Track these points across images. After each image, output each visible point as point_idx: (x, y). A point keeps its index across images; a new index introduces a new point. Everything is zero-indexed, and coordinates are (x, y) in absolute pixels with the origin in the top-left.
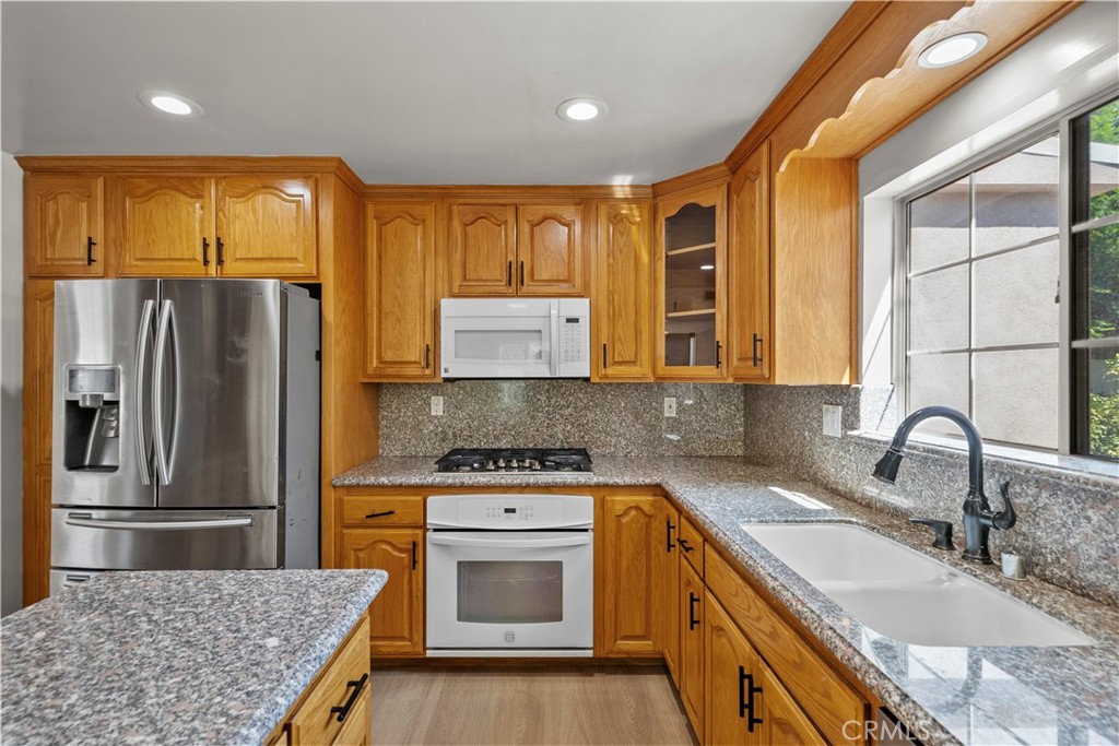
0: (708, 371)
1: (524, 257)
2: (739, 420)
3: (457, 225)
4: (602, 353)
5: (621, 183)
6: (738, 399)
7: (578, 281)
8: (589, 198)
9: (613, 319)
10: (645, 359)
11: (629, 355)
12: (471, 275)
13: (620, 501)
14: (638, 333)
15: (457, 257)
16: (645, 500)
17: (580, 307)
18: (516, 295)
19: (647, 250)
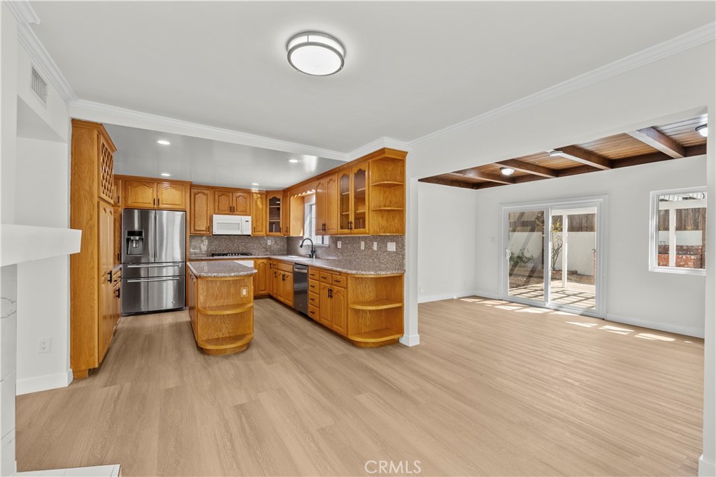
0: (278, 234)
1: (234, 205)
2: (286, 246)
3: (216, 196)
4: (254, 229)
5: (254, 190)
6: (285, 240)
7: (248, 212)
8: (248, 192)
9: (256, 221)
10: (263, 230)
11: (260, 229)
12: (220, 209)
13: (260, 261)
14: (262, 225)
15: (217, 204)
16: (265, 261)
17: (249, 218)
18: (232, 214)
19: (261, 206)
